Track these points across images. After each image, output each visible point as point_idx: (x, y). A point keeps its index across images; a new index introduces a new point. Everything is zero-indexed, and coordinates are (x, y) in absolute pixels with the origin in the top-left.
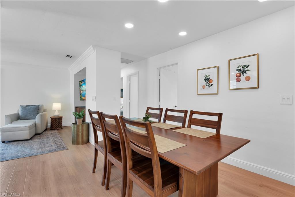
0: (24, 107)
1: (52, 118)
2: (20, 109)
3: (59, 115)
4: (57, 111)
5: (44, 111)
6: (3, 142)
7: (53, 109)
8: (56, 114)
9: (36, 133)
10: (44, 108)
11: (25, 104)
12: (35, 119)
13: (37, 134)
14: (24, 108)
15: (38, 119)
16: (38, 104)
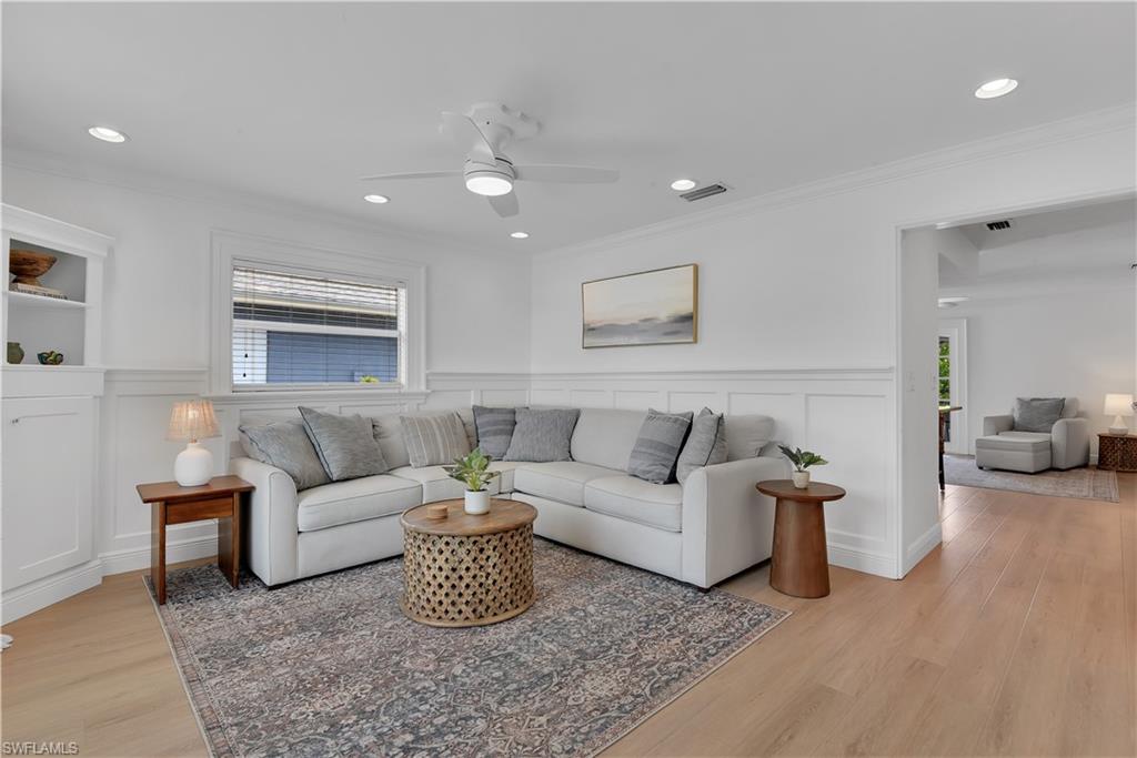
0: (1026, 402)
1: (1102, 438)
2: (1015, 405)
3: (1127, 430)
4: (1119, 418)
5: (1080, 415)
6: (981, 468)
7: (1106, 413)
8: (1118, 426)
9: (1054, 466)
10: (1081, 408)
11: (1028, 396)
12: (1050, 432)
13: (1052, 469)
14: (1025, 404)
15: (1057, 433)
16: (1061, 397)
